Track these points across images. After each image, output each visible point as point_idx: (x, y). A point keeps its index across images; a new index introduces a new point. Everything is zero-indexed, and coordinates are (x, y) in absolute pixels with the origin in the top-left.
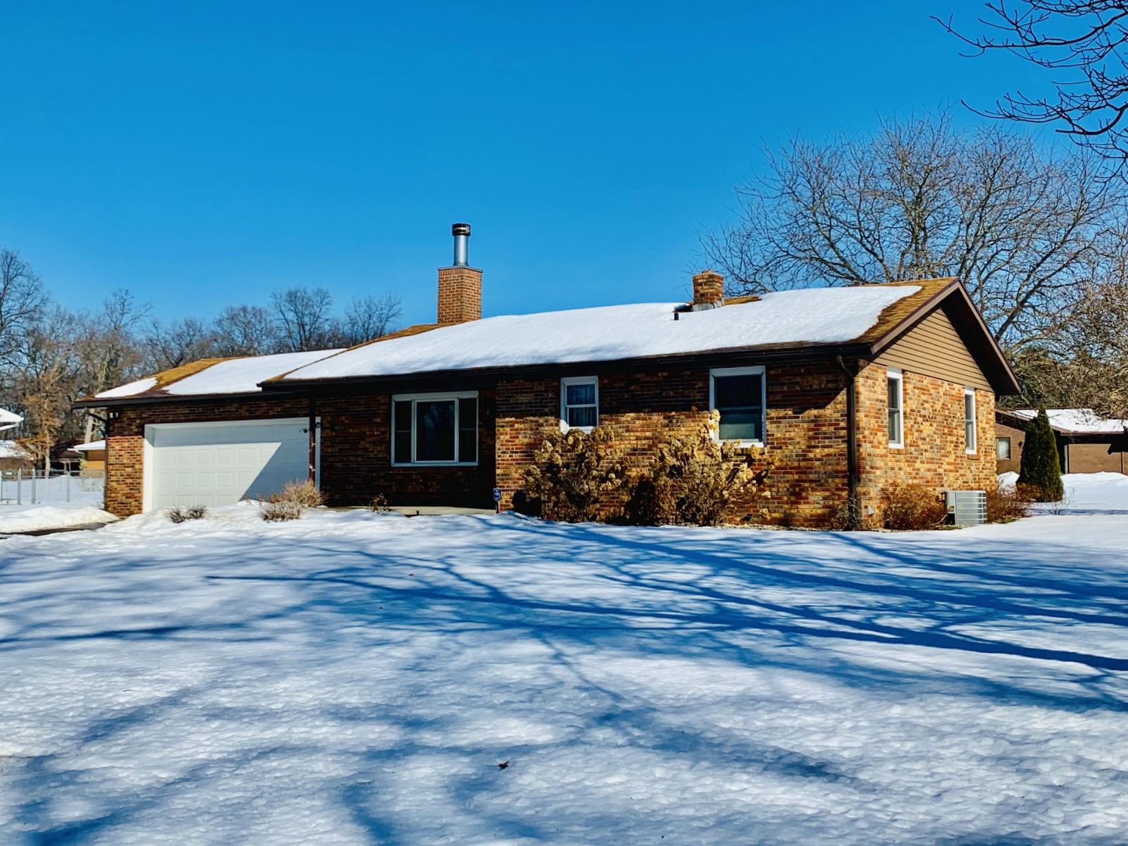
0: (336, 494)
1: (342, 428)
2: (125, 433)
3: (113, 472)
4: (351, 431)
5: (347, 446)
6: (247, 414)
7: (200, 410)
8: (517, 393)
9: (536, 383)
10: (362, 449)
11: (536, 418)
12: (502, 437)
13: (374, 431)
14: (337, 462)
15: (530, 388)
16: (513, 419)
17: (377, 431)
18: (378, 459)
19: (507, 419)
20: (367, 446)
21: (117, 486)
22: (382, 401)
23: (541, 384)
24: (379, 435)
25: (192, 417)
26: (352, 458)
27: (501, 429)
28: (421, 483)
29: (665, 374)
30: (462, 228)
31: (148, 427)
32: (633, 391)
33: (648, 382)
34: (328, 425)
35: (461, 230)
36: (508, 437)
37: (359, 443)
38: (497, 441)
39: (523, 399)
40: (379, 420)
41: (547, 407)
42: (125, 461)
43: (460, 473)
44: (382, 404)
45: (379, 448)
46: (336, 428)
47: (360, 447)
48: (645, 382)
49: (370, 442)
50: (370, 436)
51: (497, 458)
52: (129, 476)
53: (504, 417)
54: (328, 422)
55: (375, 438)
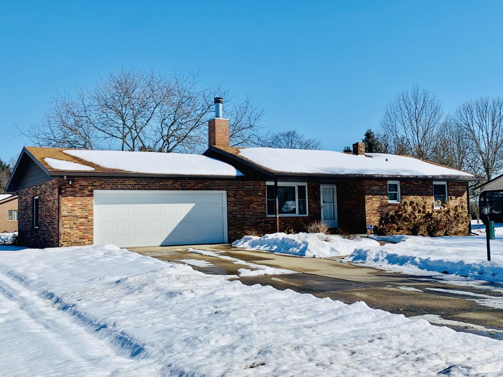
0: (238, 231)
1: (241, 197)
2: (77, 195)
3: (66, 222)
4: (246, 198)
5: (243, 206)
6: (179, 187)
7: (145, 183)
8: (373, 186)
9: (380, 182)
10: (252, 208)
11: (380, 196)
12: (368, 204)
13: (258, 199)
14: (238, 214)
15: (378, 184)
16: (372, 196)
17: (260, 199)
18: (261, 213)
19: (370, 196)
20: (255, 206)
21: (70, 231)
22: (262, 185)
23: (381, 183)
24: (260, 201)
25: (137, 186)
26: (247, 213)
27: (368, 200)
28: (283, 225)
29: (421, 182)
30: (221, 100)
31: (96, 192)
32: (412, 188)
33: (416, 185)
34: (232, 195)
35: (220, 101)
36: (370, 204)
37: (251, 205)
38: (366, 205)
39: (375, 188)
40: (260, 194)
41: (384, 192)
42: (78, 214)
43: (301, 220)
44: (262, 186)
45: (261, 208)
46: (237, 197)
47: (251, 207)
48: (415, 185)
49: (256, 205)
50: (256, 201)
51: (366, 212)
52: (82, 224)
53: (368, 195)
54: (233, 194)
55: (258, 203)
